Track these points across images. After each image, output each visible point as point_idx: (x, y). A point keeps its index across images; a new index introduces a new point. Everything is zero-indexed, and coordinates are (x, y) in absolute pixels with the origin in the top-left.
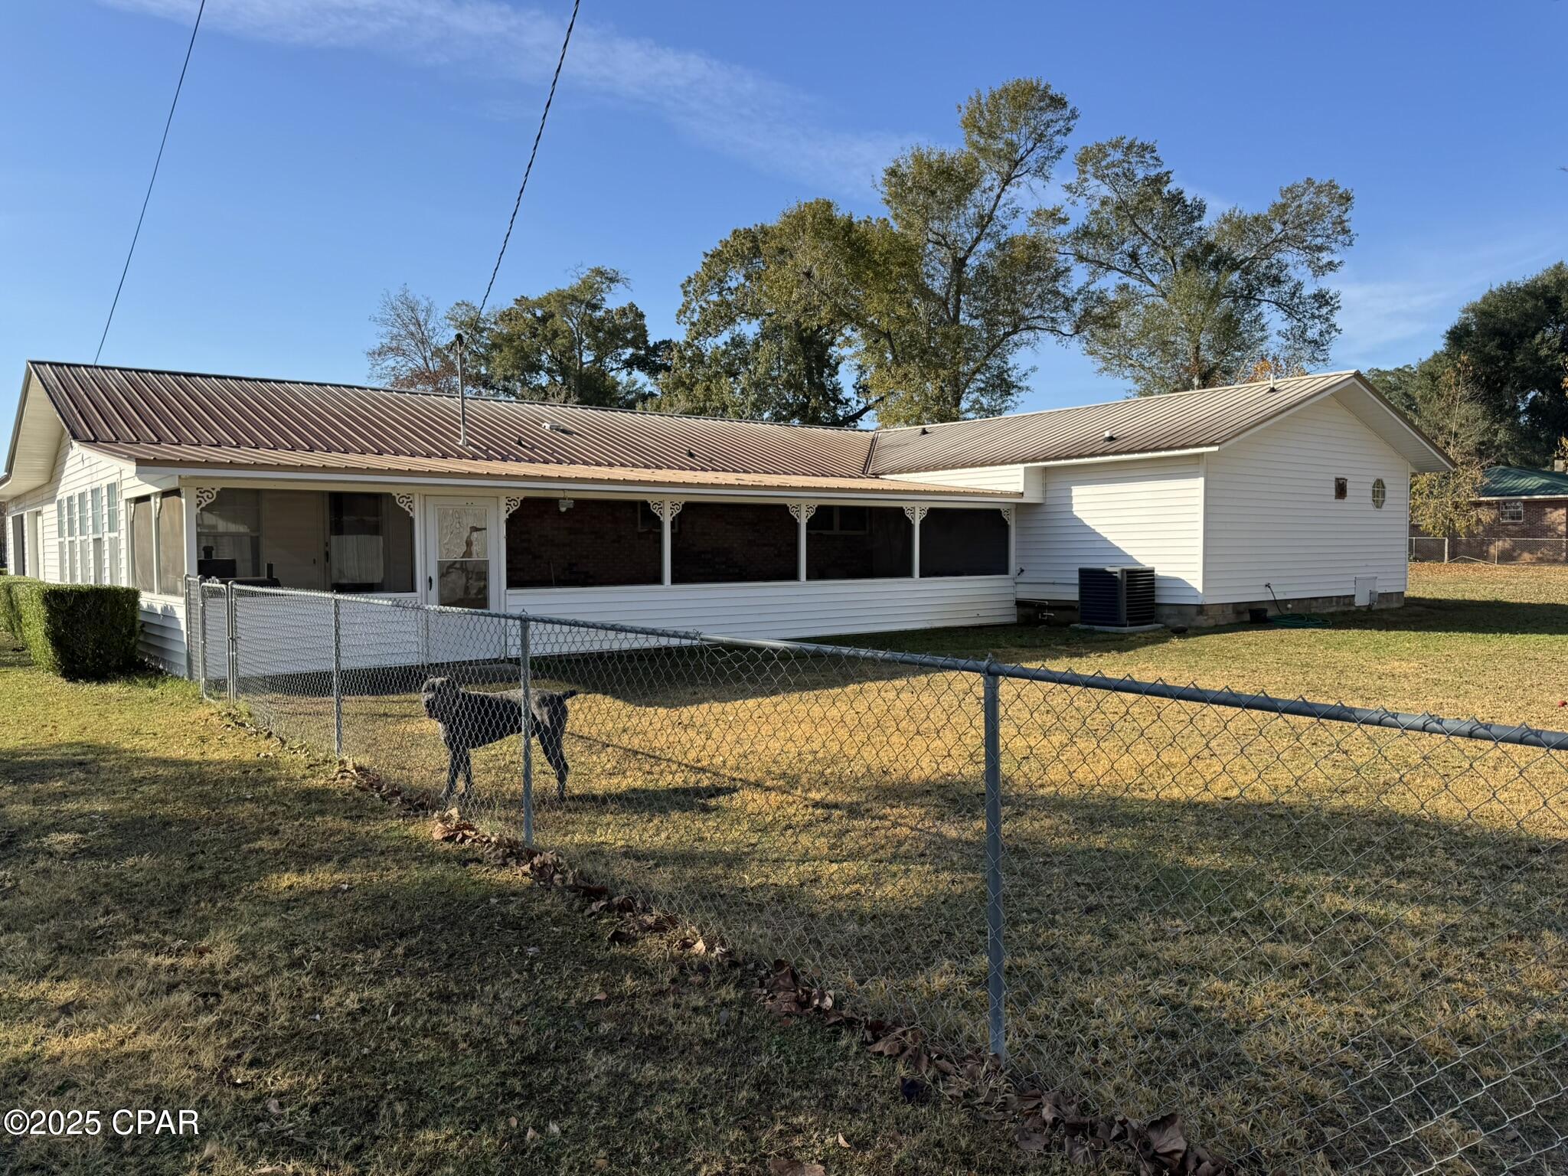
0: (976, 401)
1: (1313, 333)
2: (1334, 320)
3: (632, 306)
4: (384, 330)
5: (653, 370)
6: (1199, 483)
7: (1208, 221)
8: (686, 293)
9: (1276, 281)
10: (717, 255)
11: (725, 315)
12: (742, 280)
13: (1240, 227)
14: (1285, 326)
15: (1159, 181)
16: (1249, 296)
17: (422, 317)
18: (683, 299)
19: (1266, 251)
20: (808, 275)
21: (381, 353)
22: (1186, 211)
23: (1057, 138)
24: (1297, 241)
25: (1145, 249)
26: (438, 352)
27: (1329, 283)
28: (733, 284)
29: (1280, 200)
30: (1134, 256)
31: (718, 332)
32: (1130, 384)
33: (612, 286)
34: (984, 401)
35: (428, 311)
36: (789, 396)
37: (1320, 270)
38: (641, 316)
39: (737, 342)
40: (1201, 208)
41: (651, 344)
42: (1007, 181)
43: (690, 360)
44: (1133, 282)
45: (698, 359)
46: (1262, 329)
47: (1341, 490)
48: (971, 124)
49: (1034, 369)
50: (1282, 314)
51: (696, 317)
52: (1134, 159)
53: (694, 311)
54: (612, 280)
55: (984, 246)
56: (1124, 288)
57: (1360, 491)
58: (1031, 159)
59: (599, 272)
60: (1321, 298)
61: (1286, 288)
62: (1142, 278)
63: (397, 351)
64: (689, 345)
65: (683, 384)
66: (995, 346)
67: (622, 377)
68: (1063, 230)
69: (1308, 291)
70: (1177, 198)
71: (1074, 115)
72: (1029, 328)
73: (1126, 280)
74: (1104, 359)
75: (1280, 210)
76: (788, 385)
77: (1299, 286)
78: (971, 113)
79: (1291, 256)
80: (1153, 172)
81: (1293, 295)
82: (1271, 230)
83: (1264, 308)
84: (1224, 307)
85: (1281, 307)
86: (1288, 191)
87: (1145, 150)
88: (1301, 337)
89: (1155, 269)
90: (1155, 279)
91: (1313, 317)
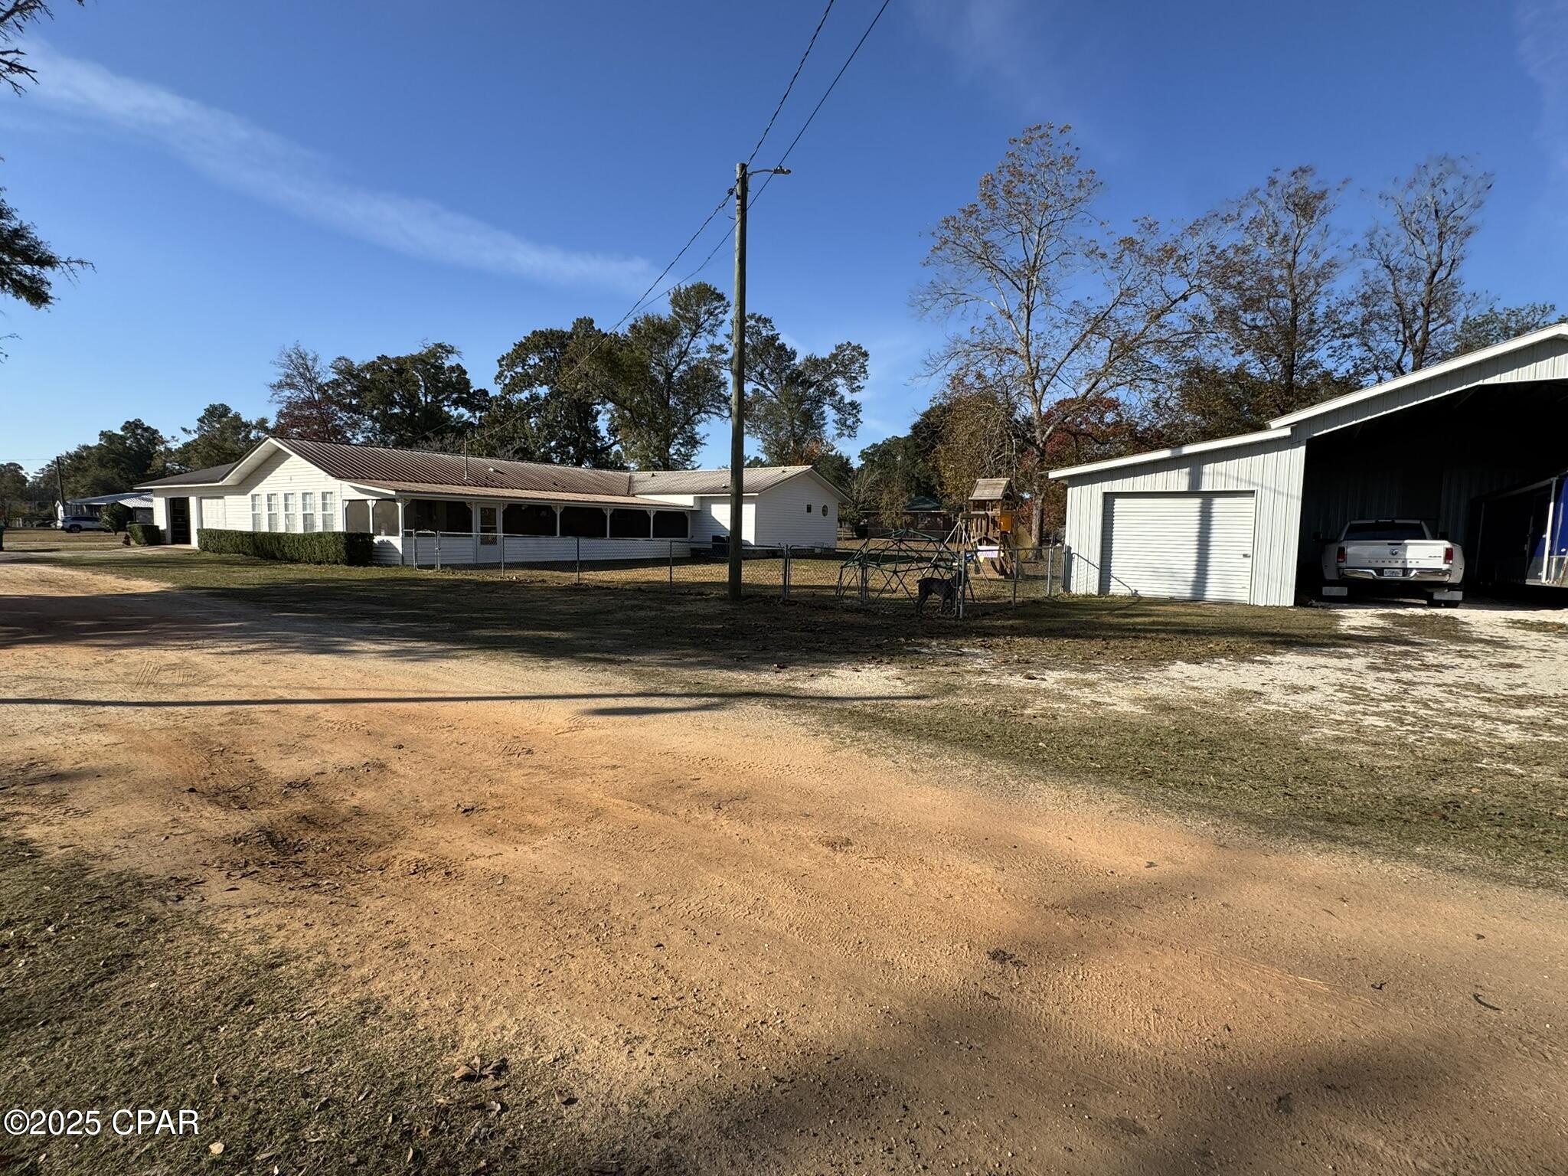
0: (678, 450)
1: (849, 422)
2: (859, 416)
3: (458, 365)
4: (282, 371)
5: (472, 408)
6: (754, 506)
7: (797, 361)
8: (501, 366)
9: (833, 393)
10: (521, 345)
11: (527, 381)
12: (537, 361)
13: (814, 363)
14: (837, 417)
15: (774, 338)
16: (818, 402)
17: (310, 363)
18: (499, 369)
19: (828, 377)
20: (587, 375)
21: (280, 386)
22: (785, 355)
23: (720, 315)
24: (843, 374)
25: (767, 371)
26: (320, 388)
27: (857, 397)
28: (531, 362)
29: (834, 352)
30: (762, 375)
31: (521, 391)
32: (760, 442)
33: (450, 356)
34: (682, 450)
35: (315, 360)
36: (568, 433)
37: (853, 390)
38: (465, 373)
39: (534, 398)
40: (794, 353)
41: (472, 391)
42: (694, 335)
43: (504, 407)
44: (761, 388)
45: (509, 405)
46: (824, 419)
47: (809, 509)
48: (675, 302)
49: (708, 435)
50: (834, 411)
51: (507, 381)
52: (761, 325)
53: (506, 377)
54: (449, 352)
55: (682, 367)
56: (756, 391)
57: (817, 510)
58: (706, 325)
59: (440, 346)
60: (854, 405)
61: (837, 398)
62: (766, 386)
63: (292, 386)
64: (503, 398)
65: (498, 421)
66: (689, 421)
67: (454, 413)
68: (725, 357)
69: (847, 401)
70: (782, 347)
71: (728, 305)
72: (706, 412)
73: (758, 387)
75: (834, 357)
76: (567, 427)
77: (842, 398)
78: (675, 297)
79: (840, 381)
80: (771, 333)
81: (840, 402)
82: (830, 367)
83: (826, 408)
84: (806, 406)
85: (834, 407)
86: (838, 347)
87: (766, 321)
88: (844, 424)
89: (772, 382)
90: (772, 388)
91: (850, 414)
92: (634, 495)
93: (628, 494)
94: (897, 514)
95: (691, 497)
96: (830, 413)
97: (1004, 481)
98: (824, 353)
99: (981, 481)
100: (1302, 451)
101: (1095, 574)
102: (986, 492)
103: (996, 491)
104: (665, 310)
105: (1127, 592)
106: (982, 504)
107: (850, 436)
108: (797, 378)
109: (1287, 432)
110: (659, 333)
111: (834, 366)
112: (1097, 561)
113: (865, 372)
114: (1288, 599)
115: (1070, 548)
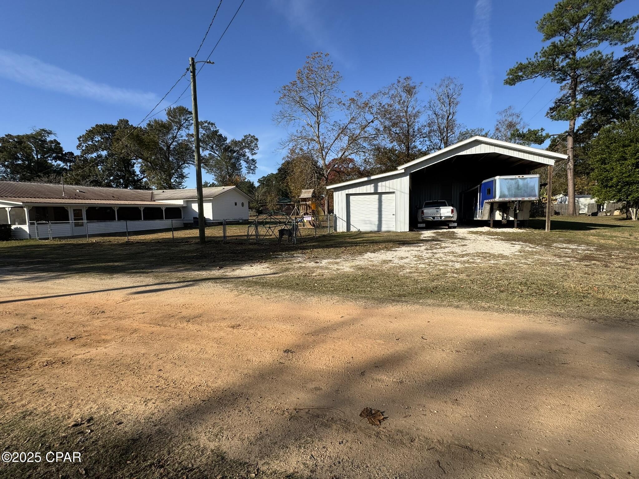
0: (175, 180)
1: (252, 168)
2: (256, 165)
3: (55, 140)
5: (65, 161)
6: (211, 203)
7: (228, 141)
8: (79, 141)
9: (244, 155)
10: (90, 131)
11: (95, 148)
12: (100, 139)
13: (235, 143)
14: (246, 166)
15: (217, 131)
16: (238, 159)
18: (79, 142)
19: (242, 149)
20: (126, 146)
22: (222, 139)
23: (191, 121)
24: (248, 148)
25: (214, 146)
27: (255, 157)
28: (97, 139)
29: (244, 138)
30: (212, 147)
31: (92, 153)
32: (213, 176)
33: (49, 135)
34: (177, 180)
36: (119, 173)
37: (253, 154)
38: (59, 144)
39: (100, 156)
40: (225, 139)
41: (64, 153)
42: (179, 129)
43: (83, 161)
44: (212, 153)
45: (86, 160)
46: (241, 166)
47: (236, 204)
48: (169, 114)
49: (189, 173)
50: (245, 163)
51: (84, 148)
52: (210, 126)
53: (83, 146)
54: (49, 133)
55: (174, 143)
56: (210, 154)
57: (239, 204)
58: (185, 125)
59: (43, 130)
60: (253, 160)
61: (246, 157)
62: (214, 152)
64: (82, 156)
65: (80, 168)
66: (180, 167)
67: (54, 163)
69: (250, 159)
70: (221, 135)
72: (187, 163)
73: (211, 152)
74: (207, 170)
75: (244, 140)
76: (118, 170)
77: (248, 157)
78: (169, 111)
79: (247, 150)
80: (215, 129)
81: (247, 159)
82: (242, 144)
83: (241, 161)
84: (233, 161)
85: (245, 161)
86: (245, 136)
87: (212, 124)
88: (250, 168)
89: (217, 150)
90: (217, 153)
91: (252, 164)
92: (154, 201)
93: (151, 201)
94: (274, 205)
95: (182, 200)
96: (243, 164)
97: (312, 190)
98: (239, 138)
99: (303, 191)
100: (408, 177)
101: (345, 224)
102: (305, 195)
103: (309, 194)
104: (165, 118)
105: (357, 230)
106: (305, 200)
107: (252, 173)
108: (228, 149)
109: (403, 171)
110: (164, 128)
111: (244, 144)
112: (345, 219)
113: (257, 147)
114: (407, 229)
115: (336, 215)
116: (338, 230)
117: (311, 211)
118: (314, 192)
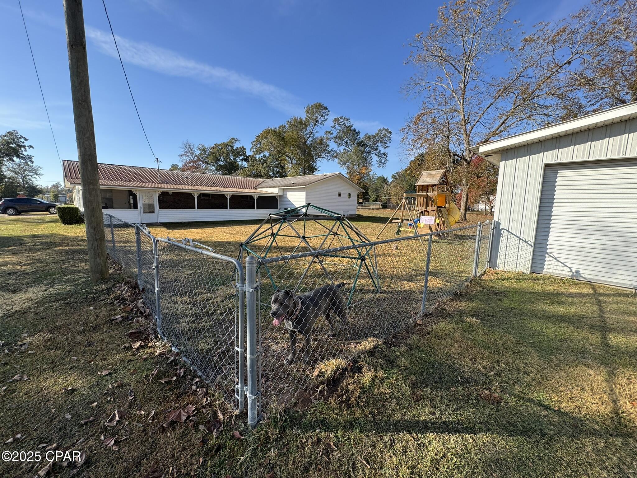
1: (383, 161)
2: (387, 159)
3: (243, 146)
4: (183, 150)
7: (361, 136)
8: (252, 145)
9: (376, 149)
10: (259, 136)
13: (369, 137)
14: (377, 159)
15: (350, 126)
16: (369, 153)
17: (192, 147)
18: (252, 146)
19: (374, 143)
21: (182, 155)
22: (355, 133)
23: (326, 116)
24: (381, 142)
25: (349, 141)
26: (196, 156)
27: (386, 151)
29: (377, 132)
30: (347, 143)
31: (260, 154)
37: (385, 148)
39: (264, 156)
40: (360, 133)
41: (247, 155)
42: (315, 125)
45: (255, 160)
46: (372, 160)
47: (340, 195)
48: (307, 111)
49: (320, 166)
50: (377, 157)
51: (255, 150)
52: (345, 121)
54: (236, 141)
55: (311, 139)
56: (344, 149)
58: (320, 121)
59: (233, 139)
60: (385, 154)
61: (378, 151)
62: (348, 148)
63: (186, 155)
64: (253, 156)
67: (240, 163)
68: (332, 136)
69: (381, 152)
70: (354, 130)
71: (329, 111)
72: (321, 157)
73: (345, 148)
75: (377, 134)
78: (307, 109)
79: (380, 145)
80: (349, 125)
81: (379, 153)
82: (375, 138)
83: (373, 155)
84: (365, 155)
85: (377, 155)
86: (379, 130)
87: (347, 119)
88: (381, 162)
89: (351, 146)
90: (350, 148)
91: (383, 158)
96: (374, 158)
98: (373, 133)
102: (427, 180)
104: (302, 115)
105: (565, 273)
107: (383, 167)
108: (361, 144)
110: (301, 124)
111: (377, 138)
112: (531, 238)
113: (390, 139)
115: (498, 224)
116: (500, 266)
117: (435, 209)
118: (445, 175)
